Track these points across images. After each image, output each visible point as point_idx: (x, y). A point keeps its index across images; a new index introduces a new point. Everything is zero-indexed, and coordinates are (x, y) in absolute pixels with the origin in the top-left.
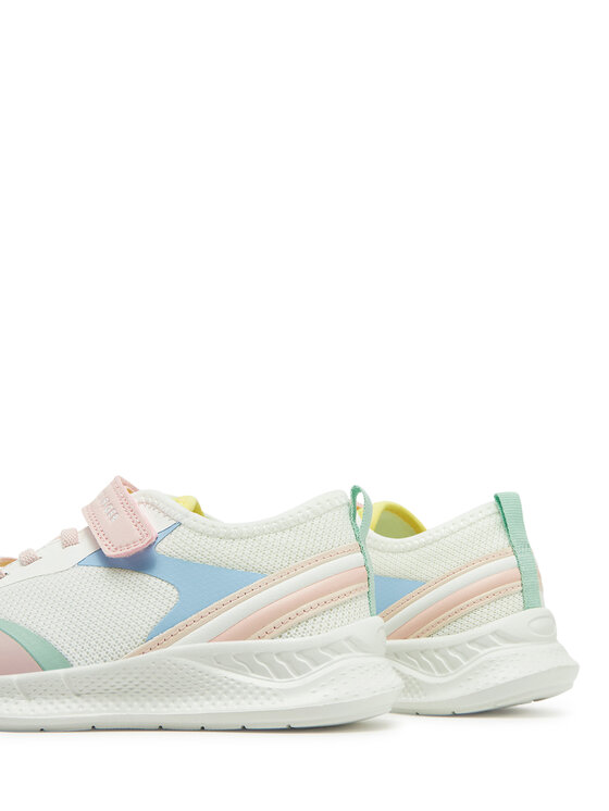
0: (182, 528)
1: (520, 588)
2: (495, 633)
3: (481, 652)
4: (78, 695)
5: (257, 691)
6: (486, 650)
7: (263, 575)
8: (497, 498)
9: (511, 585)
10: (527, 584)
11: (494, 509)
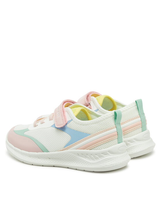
0: (72, 121)
1: (141, 126)
2: (134, 139)
3: (131, 144)
4: (50, 159)
5: (87, 163)
6: (132, 143)
7: (90, 134)
8: (136, 101)
9: (139, 126)
10: (143, 125)
11: (135, 104)
